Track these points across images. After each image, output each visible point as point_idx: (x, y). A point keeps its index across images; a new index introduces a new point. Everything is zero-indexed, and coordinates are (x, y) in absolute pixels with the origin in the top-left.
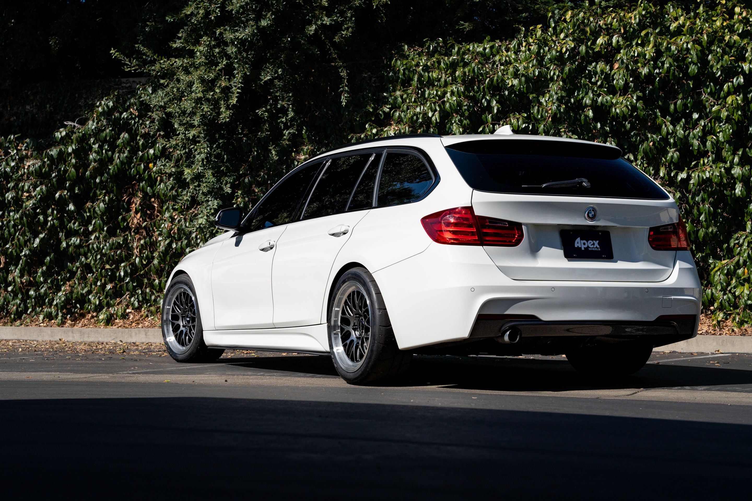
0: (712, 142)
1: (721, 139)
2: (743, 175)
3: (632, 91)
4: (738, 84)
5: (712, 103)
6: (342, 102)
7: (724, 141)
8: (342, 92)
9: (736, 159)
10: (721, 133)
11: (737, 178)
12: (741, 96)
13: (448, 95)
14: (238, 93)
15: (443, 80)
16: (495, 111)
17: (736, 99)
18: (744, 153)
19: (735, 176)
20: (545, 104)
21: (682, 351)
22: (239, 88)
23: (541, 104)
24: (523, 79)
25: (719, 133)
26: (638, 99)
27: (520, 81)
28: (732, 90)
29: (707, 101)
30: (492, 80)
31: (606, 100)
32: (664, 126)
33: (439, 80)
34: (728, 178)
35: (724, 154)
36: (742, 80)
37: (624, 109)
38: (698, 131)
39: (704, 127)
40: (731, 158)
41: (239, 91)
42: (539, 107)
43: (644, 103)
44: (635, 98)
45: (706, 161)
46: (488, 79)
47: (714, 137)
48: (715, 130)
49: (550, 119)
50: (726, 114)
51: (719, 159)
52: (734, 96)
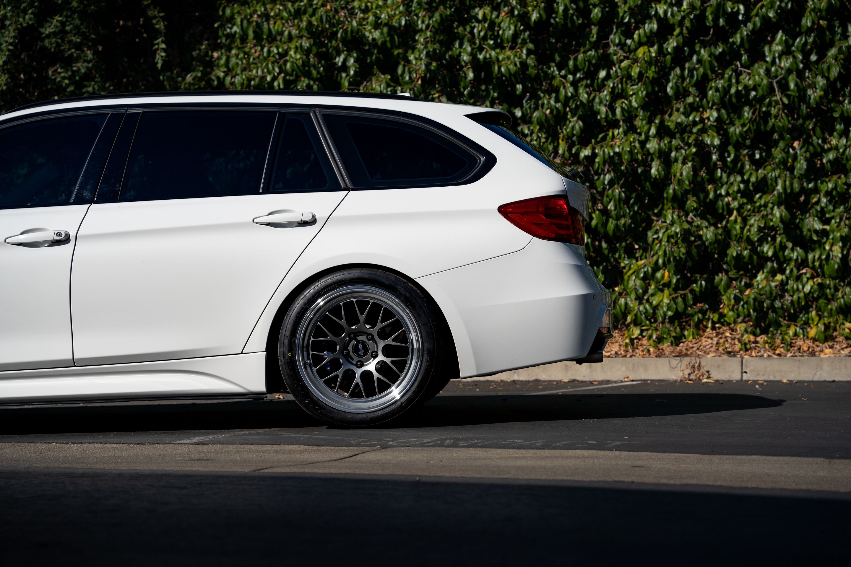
0: (622, 108)
1: (635, 104)
2: (660, 150)
3: (521, 43)
4: (651, 31)
5: (622, 58)
6: (157, 63)
7: (638, 107)
8: (157, 49)
9: (653, 131)
10: (634, 96)
11: (653, 154)
12: (656, 47)
13: (292, 53)
14: (9, 50)
15: (286, 33)
16: (352, 72)
17: (649, 51)
18: (662, 121)
19: (651, 151)
20: (414, 62)
21: (584, 379)
22: (11, 44)
23: (409, 62)
24: (385, 30)
25: (632, 96)
26: (529, 52)
27: (382, 33)
28: (644, 39)
29: (615, 55)
30: (345, 31)
31: (490, 55)
32: (562, 89)
33: (281, 33)
34: (644, 154)
35: (638, 123)
36: (655, 26)
37: (511, 67)
38: (605, 93)
39: (613, 88)
40: (646, 128)
41: (11, 47)
42: (404, 66)
43: (537, 60)
44: (525, 51)
45: (616, 132)
46: (341, 31)
47: (626, 102)
48: (627, 93)
49: (420, 82)
50: (638, 70)
51: (631, 129)
52: (646, 47)
